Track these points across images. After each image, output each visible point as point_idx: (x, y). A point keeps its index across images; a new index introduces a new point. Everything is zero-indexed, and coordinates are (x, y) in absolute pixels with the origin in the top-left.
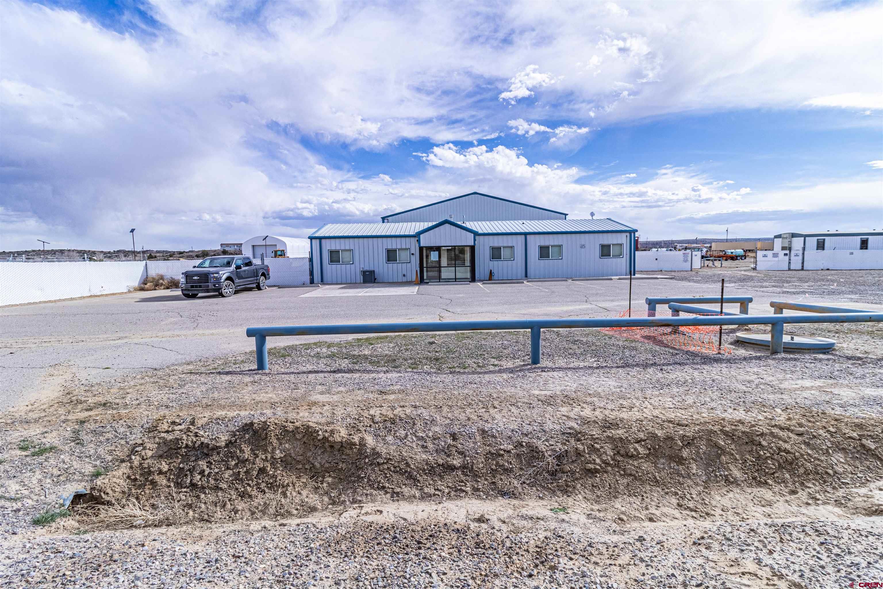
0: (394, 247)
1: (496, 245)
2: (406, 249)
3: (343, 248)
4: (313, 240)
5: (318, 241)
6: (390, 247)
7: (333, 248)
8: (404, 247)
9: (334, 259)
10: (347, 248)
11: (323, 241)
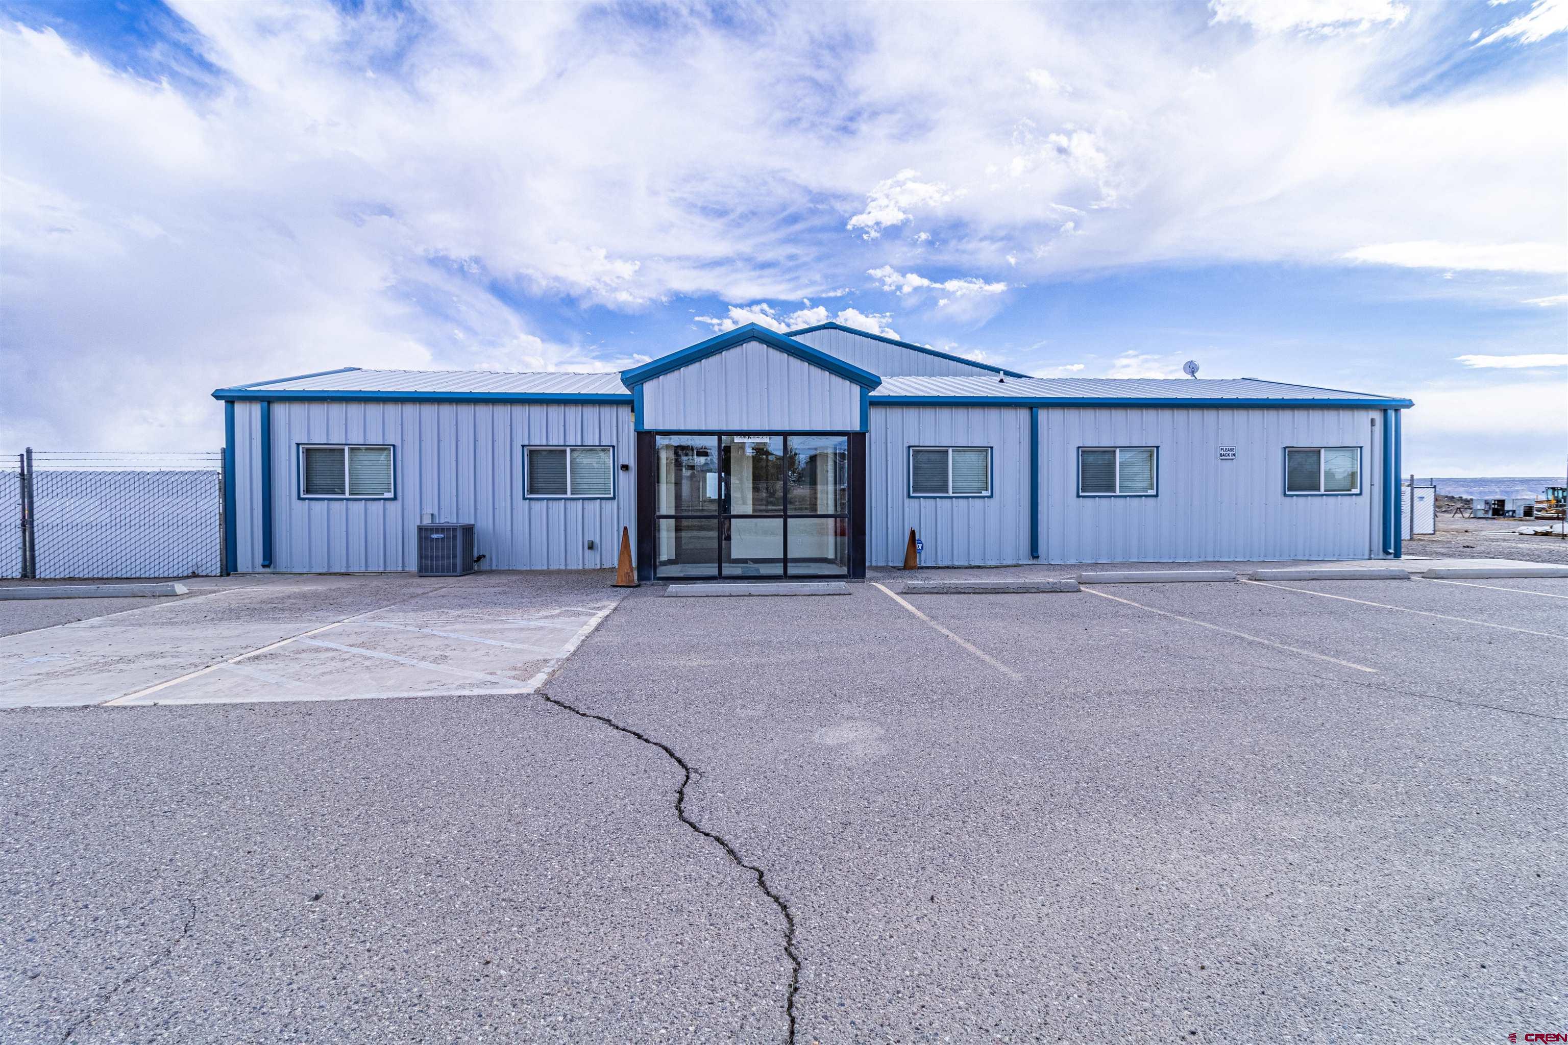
0: (556, 440)
1: (929, 440)
2: (604, 449)
3: (356, 438)
4: (239, 408)
5: (256, 409)
6: (538, 440)
7: (318, 438)
8: (592, 439)
9: (318, 481)
10: (375, 438)
11: (280, 411)
